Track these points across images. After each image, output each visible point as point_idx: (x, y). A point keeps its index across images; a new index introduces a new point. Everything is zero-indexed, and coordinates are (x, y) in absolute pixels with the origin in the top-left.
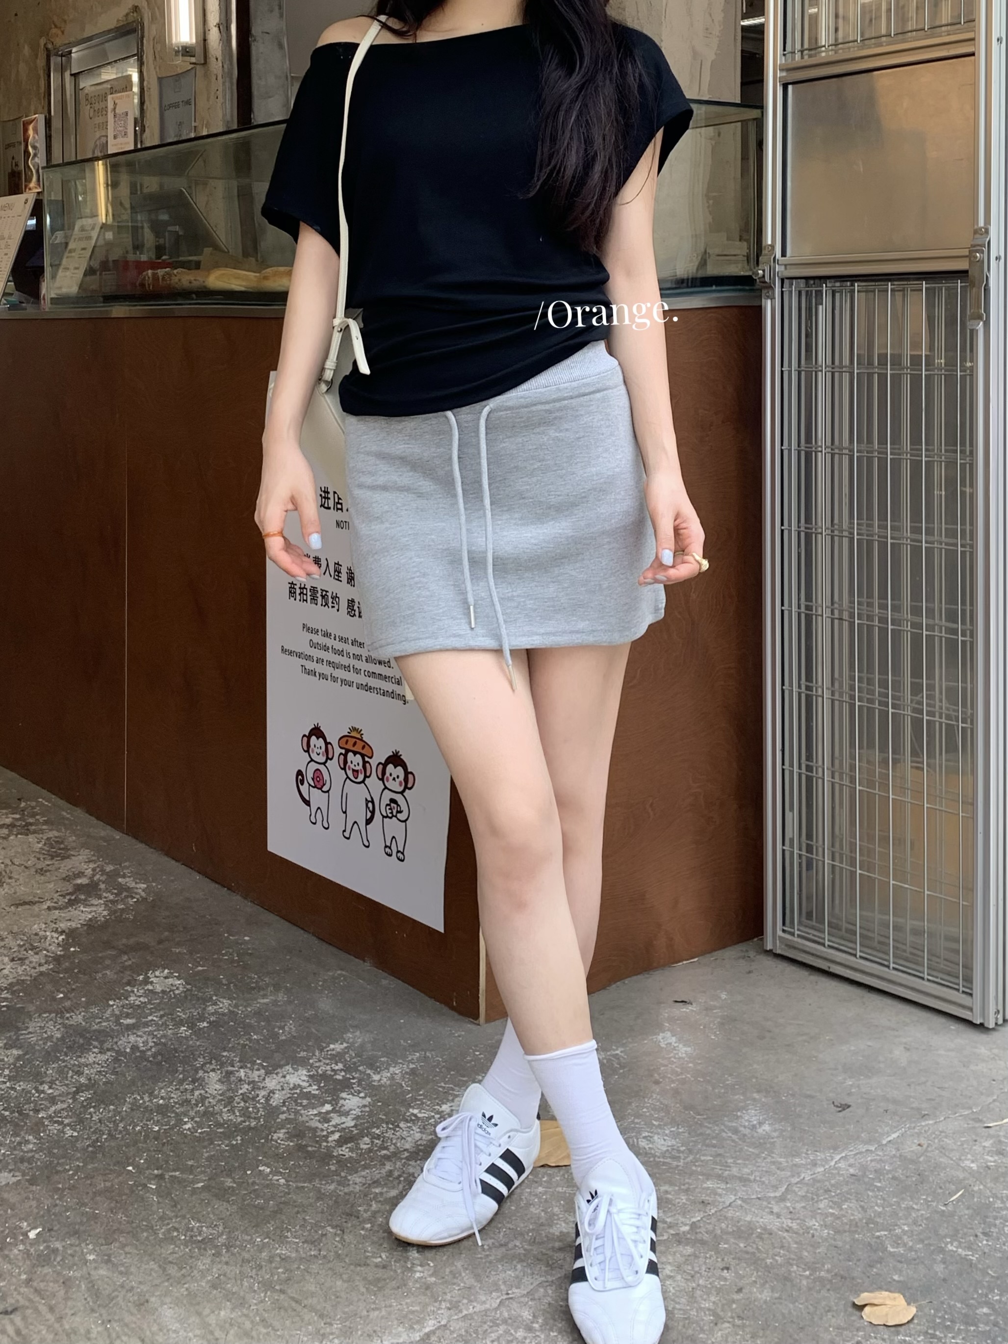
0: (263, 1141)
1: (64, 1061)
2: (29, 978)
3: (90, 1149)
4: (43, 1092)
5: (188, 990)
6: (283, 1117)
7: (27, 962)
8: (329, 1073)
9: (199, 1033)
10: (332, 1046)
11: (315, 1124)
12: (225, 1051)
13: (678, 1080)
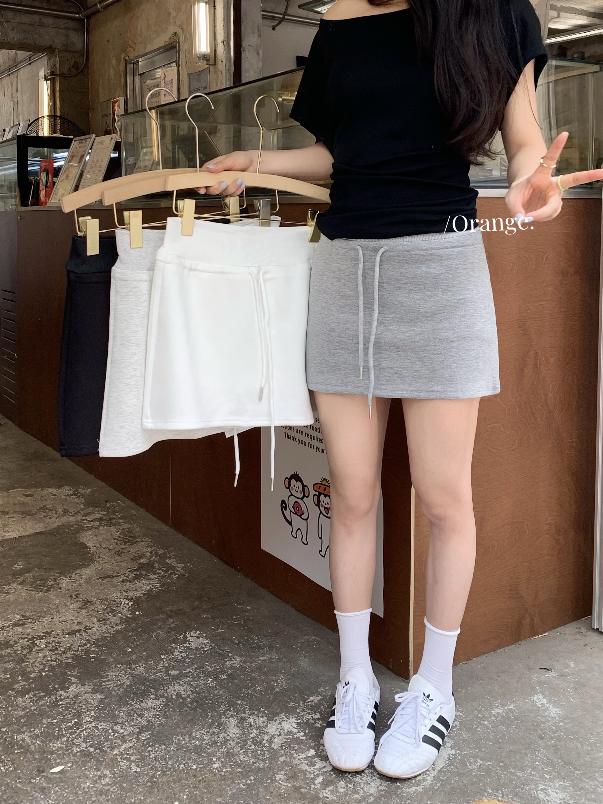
0: (269, 781)
1: (131, 705)
2: (109, 635)
3: (149, 784)
4: (117, 731)
5: (213, 648)
6: (282, 759)
7: (108, 622)
8: (311, 721)
9: (220, 684)
10: (311, 698)
11: (304, 767)
12: (239, 700)
13: (555, 737)
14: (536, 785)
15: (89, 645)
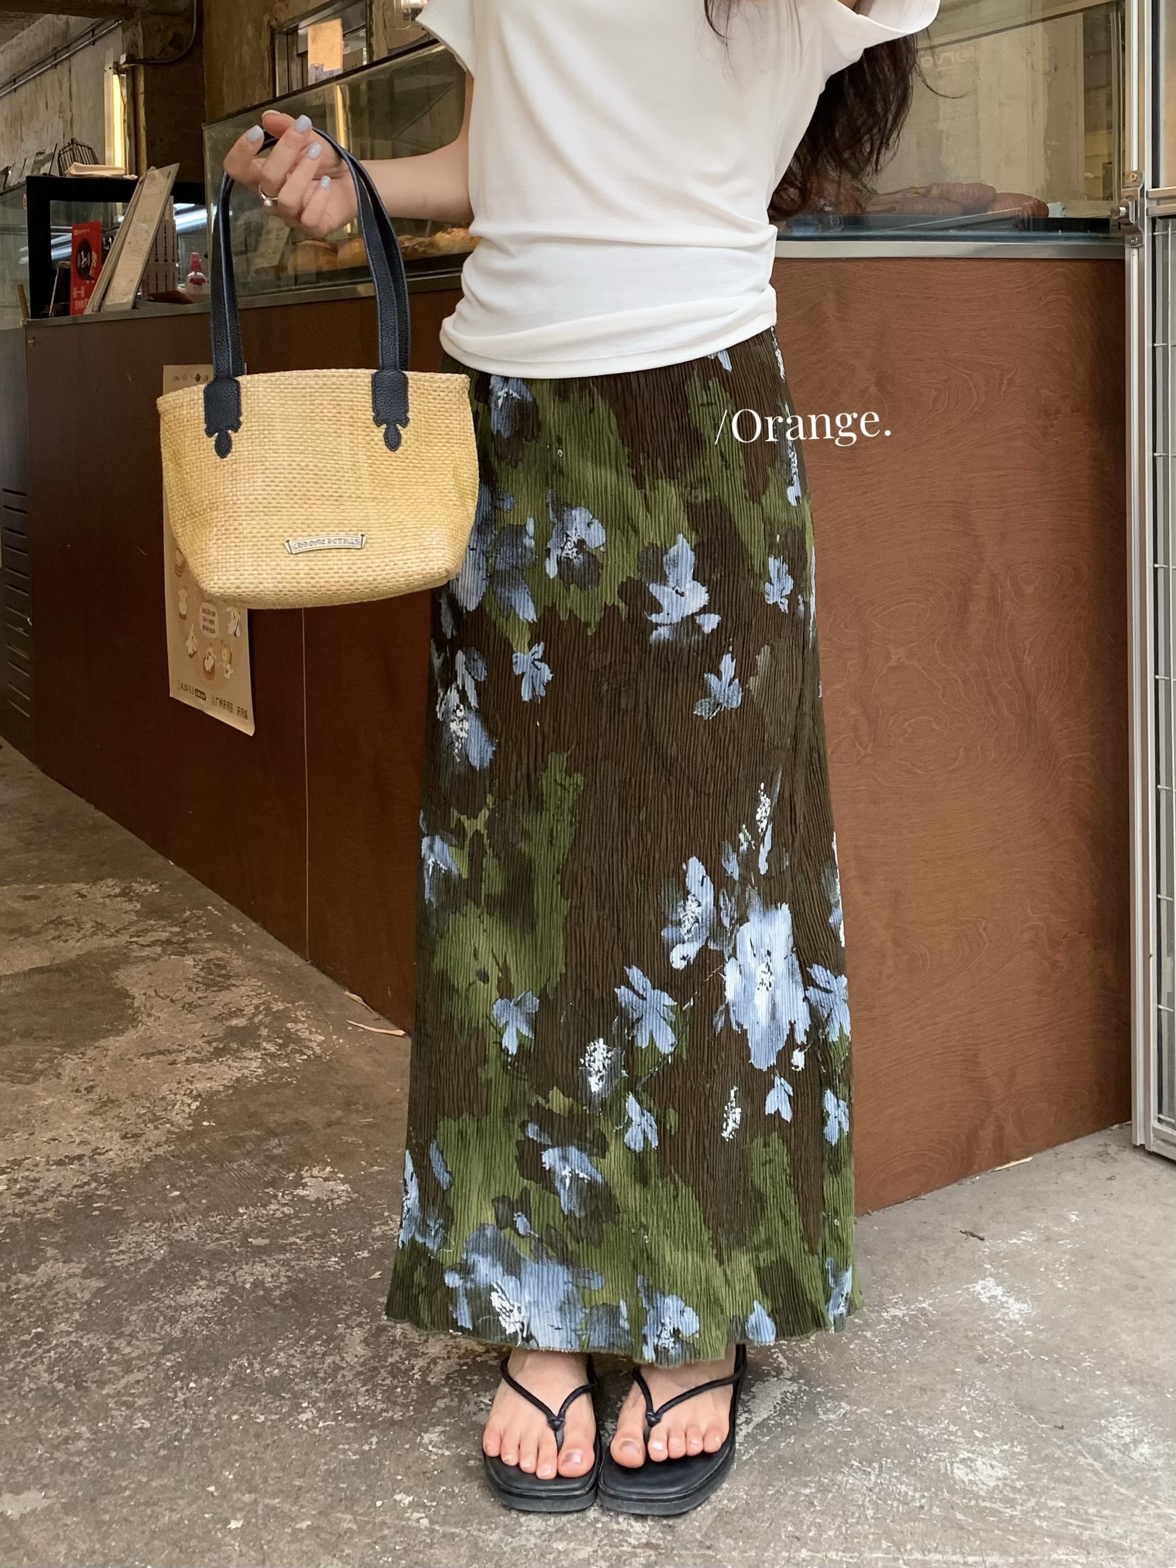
0: (407, 1446)
1: (158, 1300)
2: (138, 1165)
3: (162, 1452)
4: (117, 1350)
6: (441, 1404)
7: (142, 1139)
13: (1011, 1359)
14: (954, 1452)
15: (94, 1185)
